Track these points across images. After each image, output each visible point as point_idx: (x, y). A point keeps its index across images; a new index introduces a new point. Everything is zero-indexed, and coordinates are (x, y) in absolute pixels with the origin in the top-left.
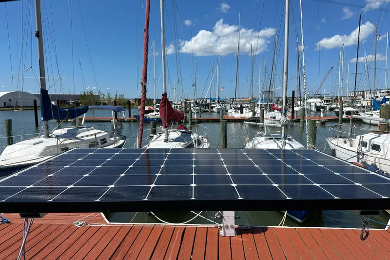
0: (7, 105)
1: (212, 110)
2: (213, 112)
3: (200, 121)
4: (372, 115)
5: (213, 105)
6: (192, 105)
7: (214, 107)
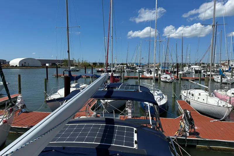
0: (23, 65)
1: (136, 71)
2: (136, 72)
3: (128, 78)
4: (218, 77)
5: (137, 68)
6: (125, 68)
7: (137, 69)
